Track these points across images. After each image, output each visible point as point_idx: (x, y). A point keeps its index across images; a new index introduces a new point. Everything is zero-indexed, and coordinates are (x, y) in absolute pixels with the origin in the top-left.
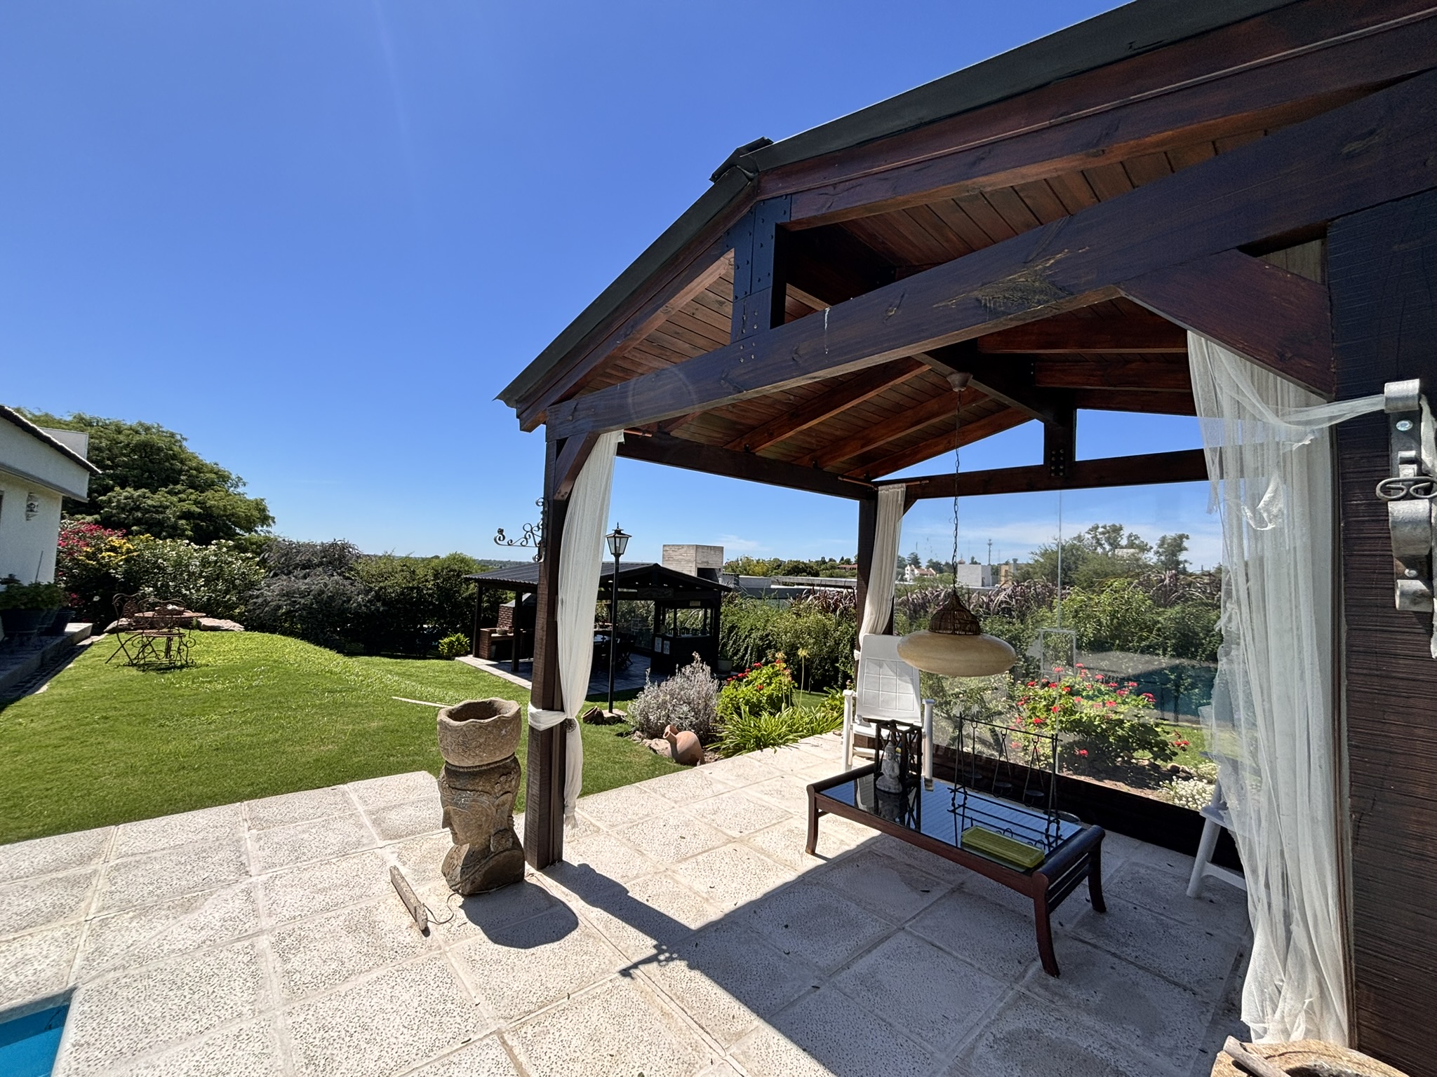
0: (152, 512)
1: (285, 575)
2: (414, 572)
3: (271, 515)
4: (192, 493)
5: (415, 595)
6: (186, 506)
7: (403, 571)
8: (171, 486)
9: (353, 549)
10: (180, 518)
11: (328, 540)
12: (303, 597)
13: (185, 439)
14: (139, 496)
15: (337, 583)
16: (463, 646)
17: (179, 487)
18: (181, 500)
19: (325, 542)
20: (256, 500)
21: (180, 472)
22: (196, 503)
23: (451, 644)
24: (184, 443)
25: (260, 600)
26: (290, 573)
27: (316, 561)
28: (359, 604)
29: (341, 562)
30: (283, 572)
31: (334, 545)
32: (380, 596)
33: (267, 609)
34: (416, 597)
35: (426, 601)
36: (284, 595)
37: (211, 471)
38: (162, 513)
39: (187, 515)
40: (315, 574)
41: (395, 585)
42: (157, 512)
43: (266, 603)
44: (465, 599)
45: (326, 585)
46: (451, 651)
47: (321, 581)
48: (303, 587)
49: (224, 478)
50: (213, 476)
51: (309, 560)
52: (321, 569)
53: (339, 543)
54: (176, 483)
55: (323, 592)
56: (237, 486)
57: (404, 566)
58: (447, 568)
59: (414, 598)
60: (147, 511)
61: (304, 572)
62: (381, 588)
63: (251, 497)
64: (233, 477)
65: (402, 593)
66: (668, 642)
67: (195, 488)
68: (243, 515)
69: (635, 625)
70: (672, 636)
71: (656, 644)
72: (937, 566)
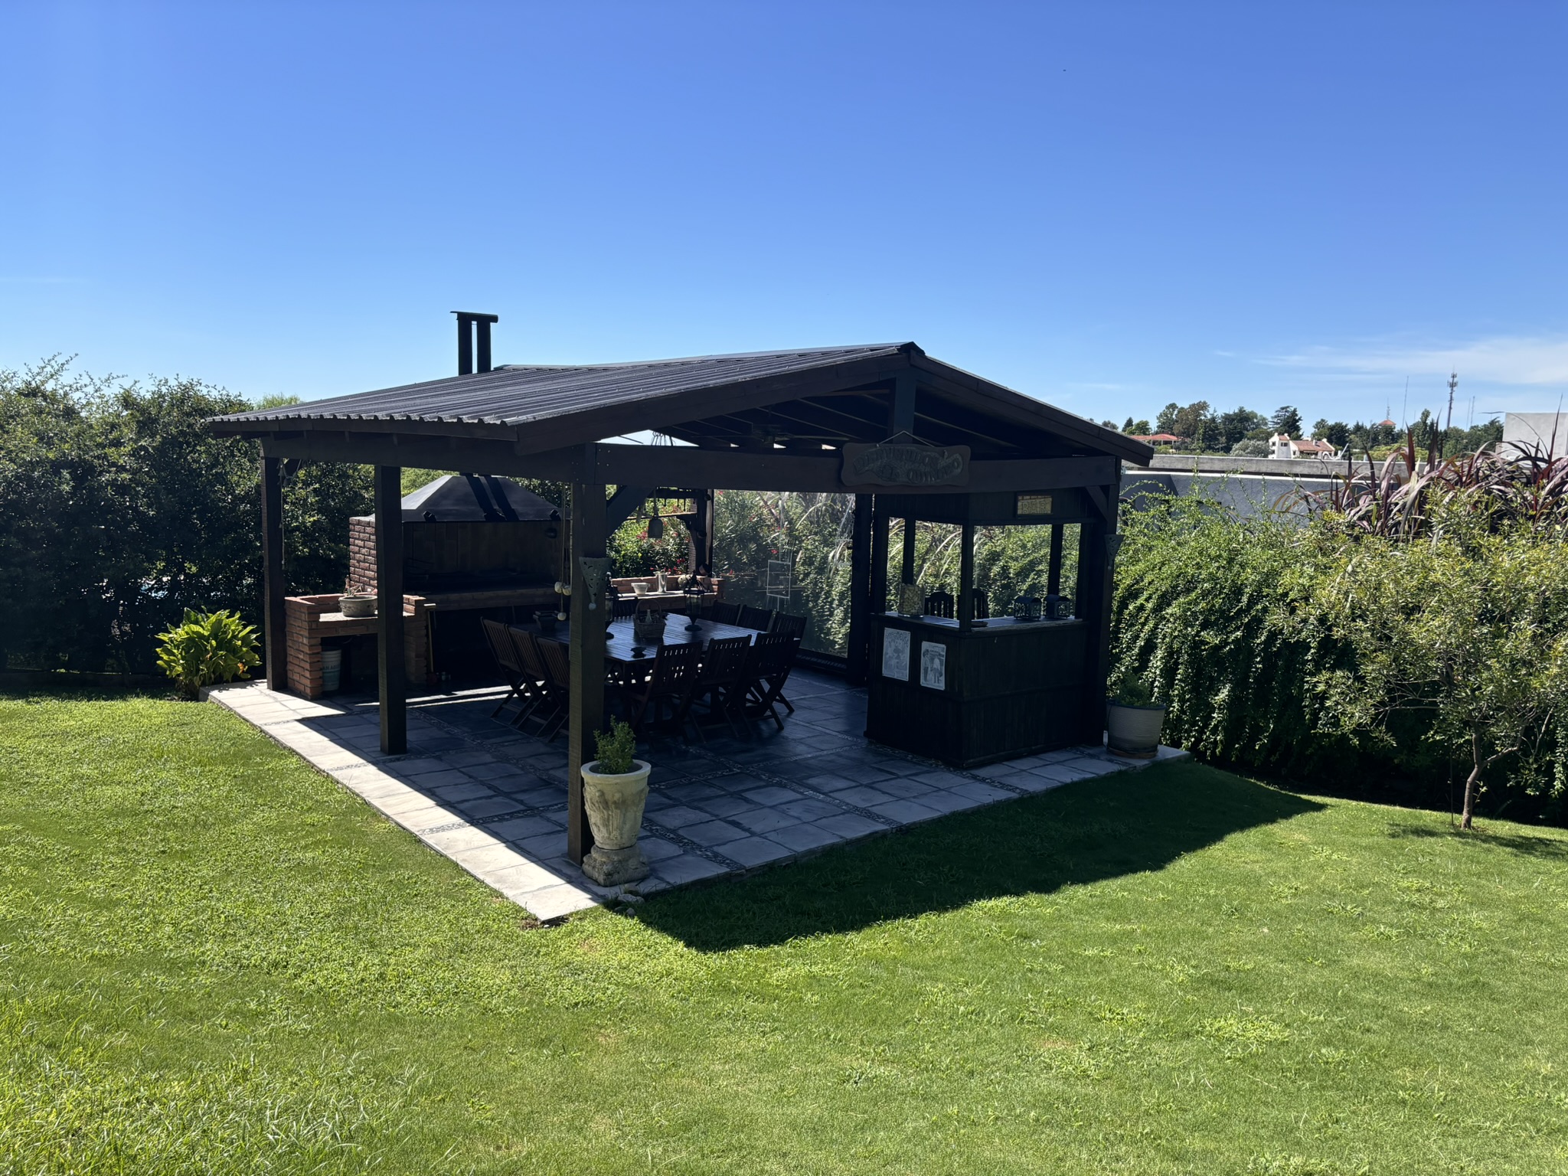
16: (233, 651)
23: (194, 647)
46: (195, 670)
66: (941, 648)
69: (775, 580)
70: (954, 623)
71: (888, 649)
72: (1337, 435)
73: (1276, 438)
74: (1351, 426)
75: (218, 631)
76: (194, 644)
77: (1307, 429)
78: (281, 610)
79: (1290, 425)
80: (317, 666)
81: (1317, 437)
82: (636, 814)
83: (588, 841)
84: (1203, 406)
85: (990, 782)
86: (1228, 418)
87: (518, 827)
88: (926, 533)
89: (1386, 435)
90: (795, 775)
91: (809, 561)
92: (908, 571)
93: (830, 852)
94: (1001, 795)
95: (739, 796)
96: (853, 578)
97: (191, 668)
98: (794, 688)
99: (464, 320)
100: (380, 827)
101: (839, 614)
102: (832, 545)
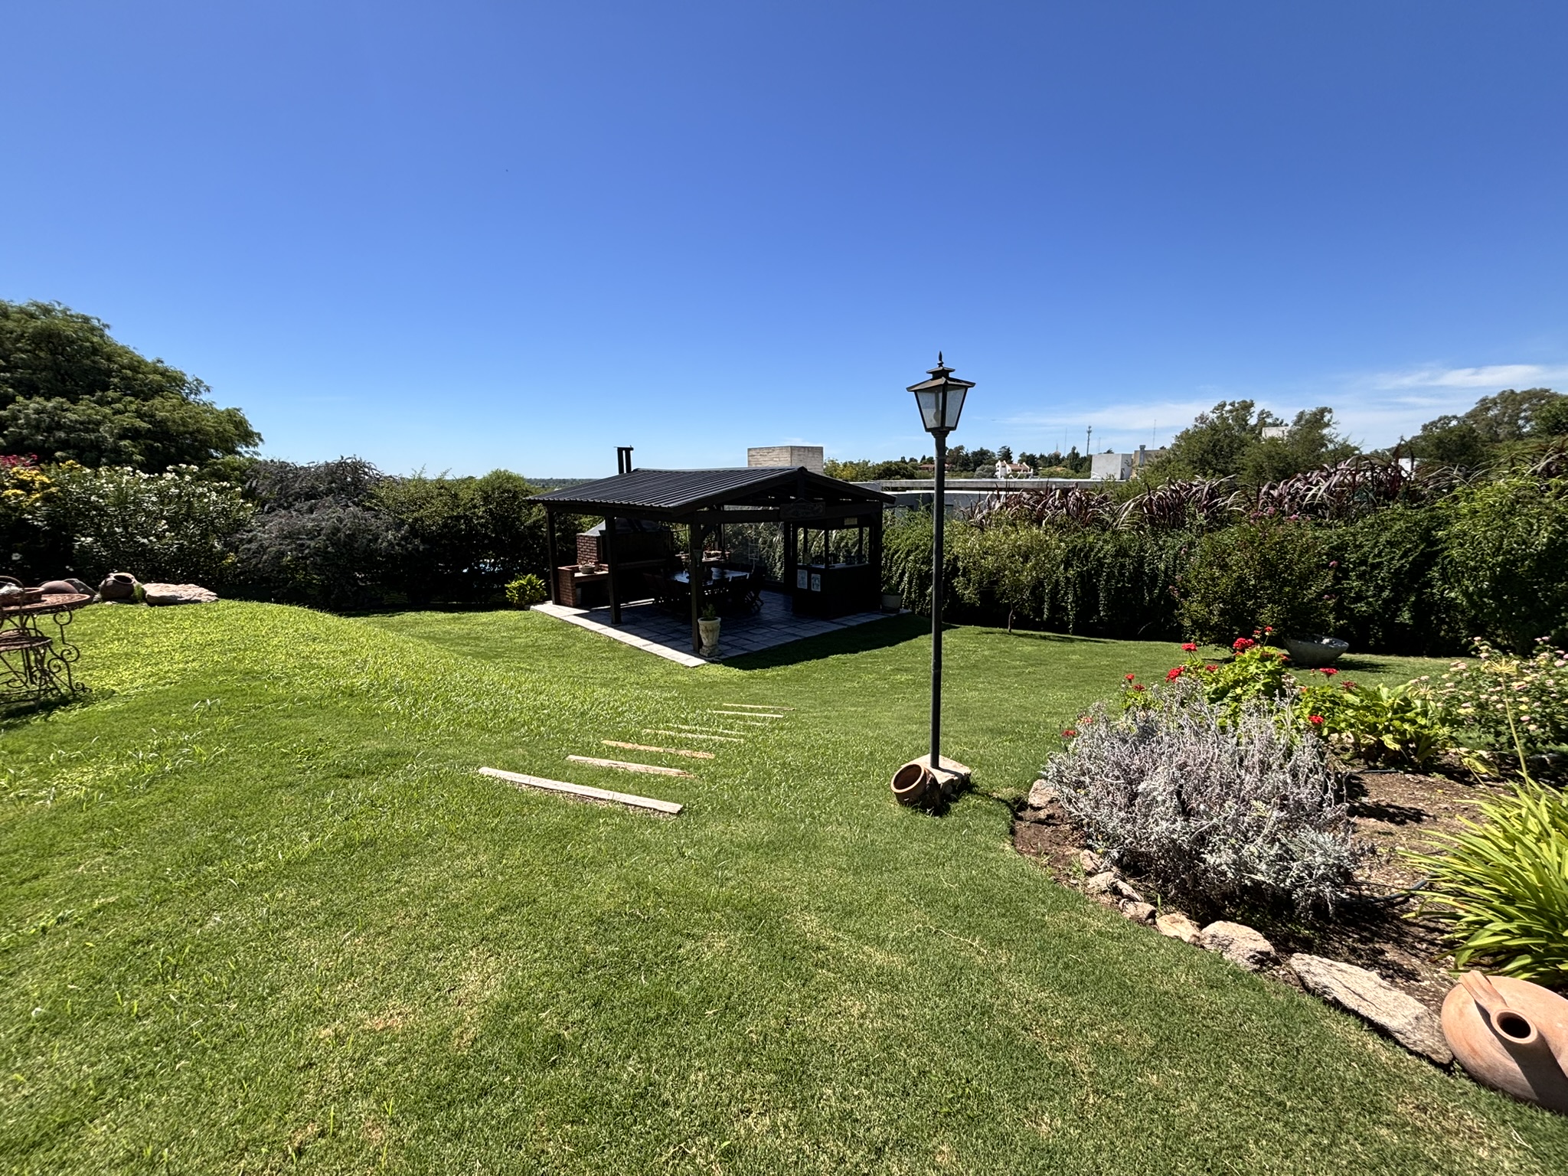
0: (80, 430)
1: (284, 508)
2: (456, 496)
3: (255, 431)
4: (131, 402)
5: (463, 527)
6: (128, 420)
7: (441, 495)
8: (99, 393)
9: (369, 468)
10: (122, 437)
11: (333, 458)
12: (311, 539)
13: (108, 326)
14: (55, 408)
15: (355, 516)
16: (537, 590)
17: (111, 393)
18: (117, 412)
19: (329, 461)
20: (227, 410)
21: (109, 373)
22: (140, 415)
23: (521, 589)
24: (107, 332)
25: (254, 546)
26: (291, 505)
27: (322, 488)
28: (390, 544)
29: (356, 487)
30: (281, 506)
31: (342, 465)
32: (417, 531)
33: (265, 557)
34: (465, 530)
35: (478, 533)
36: (286, 537)
37: (156, 371)
38: (94, 431)
39: (133, 434)
40: (324, 506)
41: (434, 514)
42: (87, 431)
43: (262, 549)
44: (529, 528)
45: (340, 520)
46: (523, 598)
47: (331, 515)
48: (310, 525)
49: (175, 381)
50: (158, 377)
51: (313, 487)
52: (330, 498)
53: (349, 461)
54: (105, 388)
55: (338, 530)
56: (197, 392)
57: (442, 488)
58: (499, 488)
59: (461, 530)
60: (70, 429)
61: (309, 503)
62: (416, 520)
63: (221, 407)
64: (189, 378)
65: (445, 525)
66: (819, 576)
67: (136, 395)
68: (213, 430)
69: (752, 552)
70: (823, 567)
71: (799, 578)
72: (1031, 460)
73: (999, 463)
74: (1038, 456)
75: (530, 582)
76: (522, 586)
77: (1016, 458)
78: (557, 573)
79: (1007, 456)
80: (574, 594)
81: (1021, 462)
82: (717, 633)
83: (701, 644)
84: (962, 448)
85: (838, 623)
86: (975, 454)
87: (675, 643)
88: (812, 532)
89: (1055, 460)
90: (768, 624)
91: (764, 543)
92: (806, 549)
93: (781, 646)
94: (841, 627)
95: (747, 632)
96: (785, 549)
97: (521, 597)
98: (762, 595)
99: (620, 450)
100: (624, 646)
101: (779, 565)
102: (776, 535)
